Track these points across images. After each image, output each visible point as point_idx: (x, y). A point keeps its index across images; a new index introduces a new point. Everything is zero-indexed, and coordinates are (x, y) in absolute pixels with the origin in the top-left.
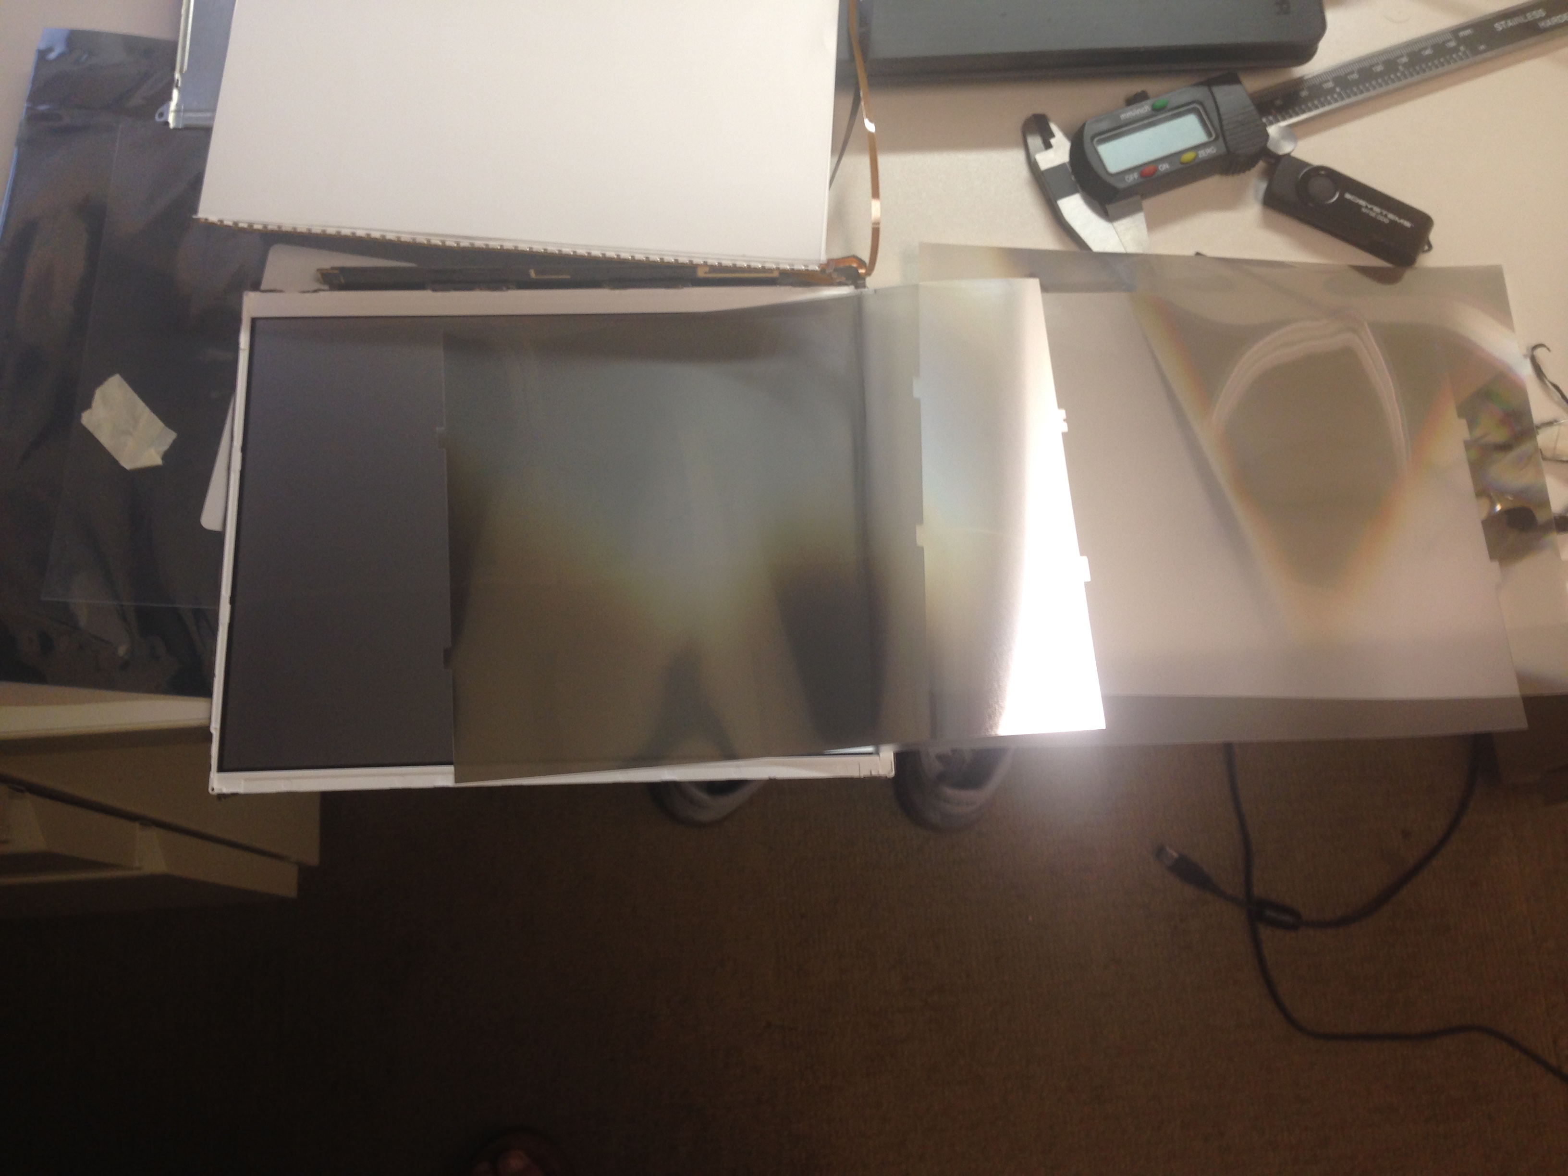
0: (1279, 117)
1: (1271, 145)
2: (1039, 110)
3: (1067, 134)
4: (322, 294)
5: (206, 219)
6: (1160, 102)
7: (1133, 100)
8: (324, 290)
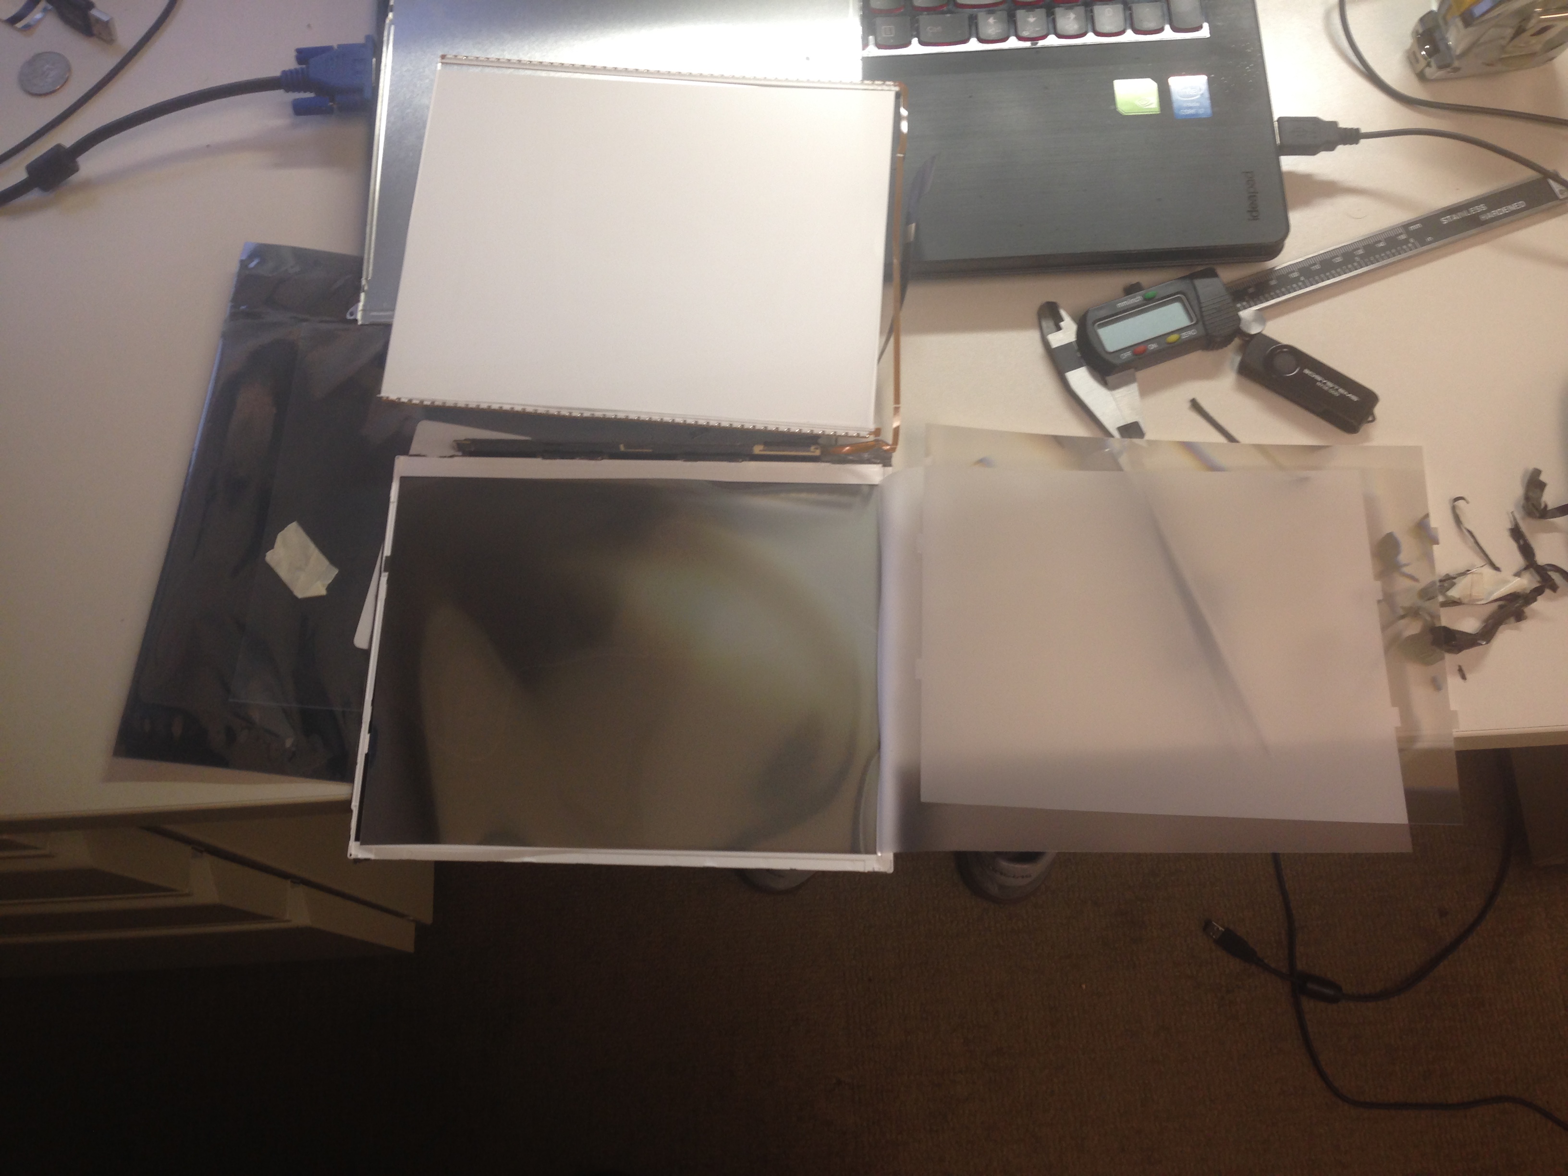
0: (1252, 303)
1: (1243, 327)
2: (1051, 299)
3: (1074, 318)
5: (387, 398)
6: (1150, 293)
7: (1130, 290)
8: (457, 456)
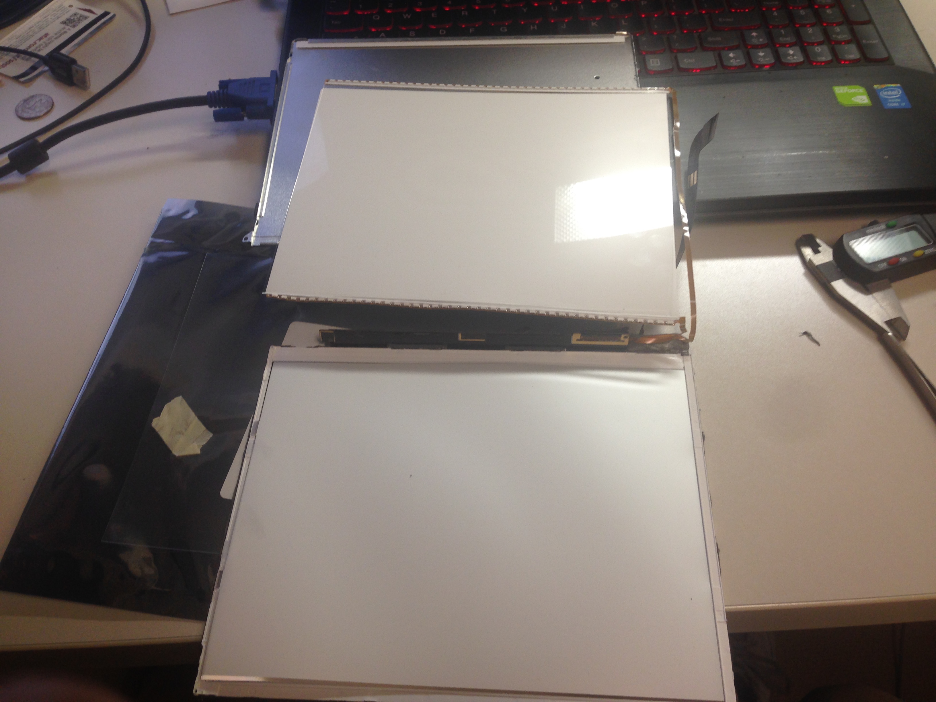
2: (807, 233)
3: (829, 243)
4: (320, 349)
5: (271, 295)
8: (321, 347)
